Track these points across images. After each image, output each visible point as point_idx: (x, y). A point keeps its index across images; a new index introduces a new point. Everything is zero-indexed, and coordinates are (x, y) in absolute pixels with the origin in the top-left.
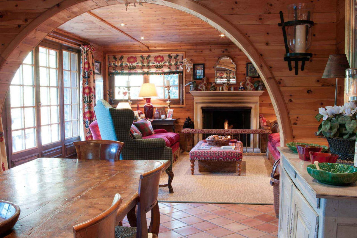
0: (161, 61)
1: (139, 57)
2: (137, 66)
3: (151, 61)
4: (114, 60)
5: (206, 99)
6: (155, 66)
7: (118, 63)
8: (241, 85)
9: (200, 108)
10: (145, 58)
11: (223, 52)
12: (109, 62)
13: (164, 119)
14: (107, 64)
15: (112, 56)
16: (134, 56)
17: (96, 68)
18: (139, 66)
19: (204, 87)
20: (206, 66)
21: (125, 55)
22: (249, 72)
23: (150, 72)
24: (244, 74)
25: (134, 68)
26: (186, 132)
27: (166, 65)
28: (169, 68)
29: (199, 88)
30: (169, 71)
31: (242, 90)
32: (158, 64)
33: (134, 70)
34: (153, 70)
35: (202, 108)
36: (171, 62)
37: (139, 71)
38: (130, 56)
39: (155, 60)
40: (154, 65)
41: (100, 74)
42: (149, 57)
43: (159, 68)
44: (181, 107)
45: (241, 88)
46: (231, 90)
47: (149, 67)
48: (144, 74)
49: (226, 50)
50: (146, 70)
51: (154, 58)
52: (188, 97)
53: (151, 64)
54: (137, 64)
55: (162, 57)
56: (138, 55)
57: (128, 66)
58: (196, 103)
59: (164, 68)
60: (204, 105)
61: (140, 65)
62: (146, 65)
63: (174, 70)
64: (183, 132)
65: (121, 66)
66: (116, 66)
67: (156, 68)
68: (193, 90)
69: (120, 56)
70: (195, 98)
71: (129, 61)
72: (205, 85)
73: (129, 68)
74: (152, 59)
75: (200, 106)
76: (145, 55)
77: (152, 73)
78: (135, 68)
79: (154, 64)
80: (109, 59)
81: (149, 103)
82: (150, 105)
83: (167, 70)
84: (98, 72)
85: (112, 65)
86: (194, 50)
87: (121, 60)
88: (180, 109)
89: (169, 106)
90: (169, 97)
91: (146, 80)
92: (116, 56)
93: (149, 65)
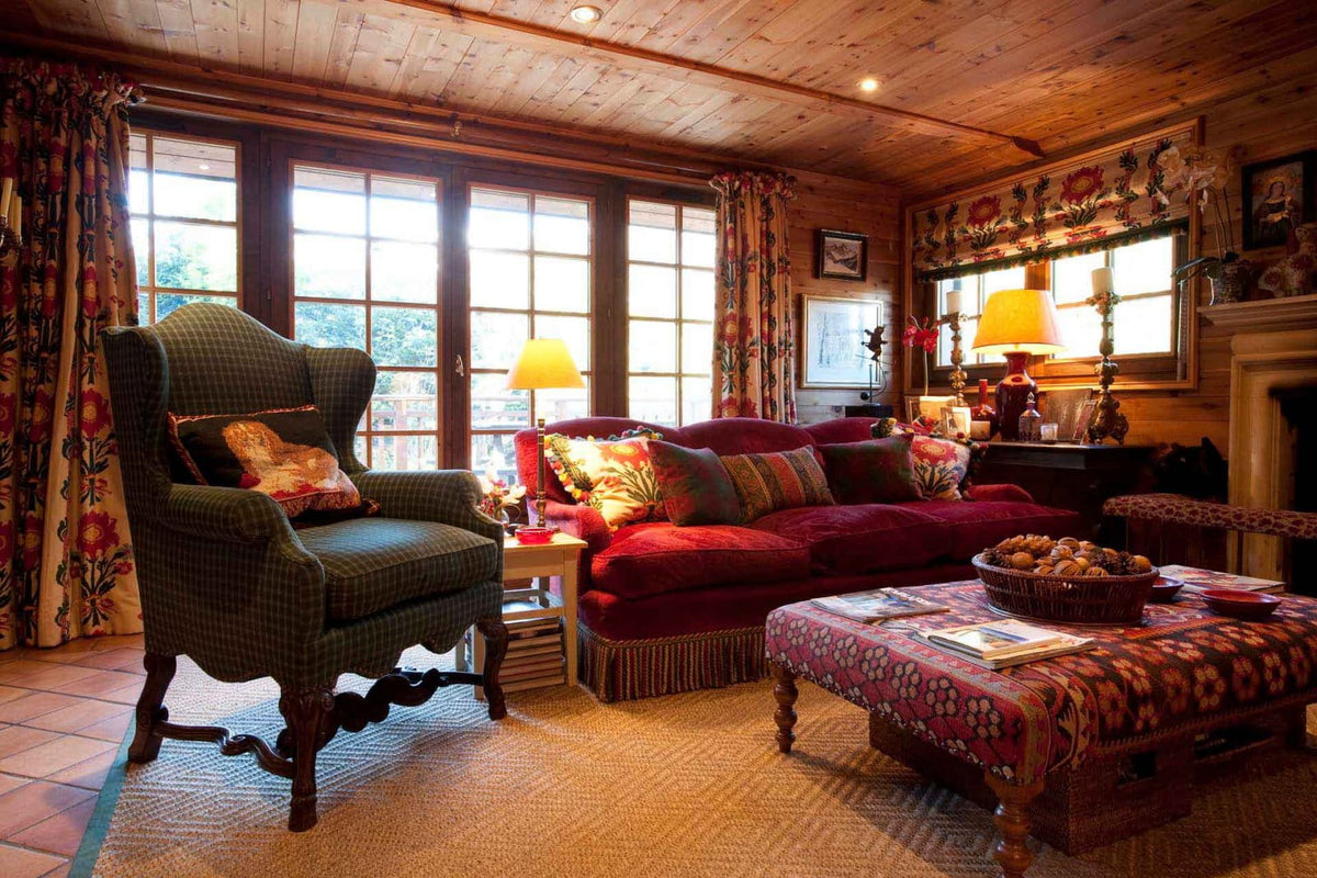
0: (1089, 192)
1: (1007, 194)
2: (1001, 231)
3: (1049, 198)
4: (929, 226)
6: (1065, 216)
7: (939, 233)
10: (1030, 193)
12: (915, 233)
13: (1053, 442)
14: (909, 242)
15: (924, 212)
16: (990, 194)
17: (837, 257)
18: (1007, 229)
19: (1295, 278)
21: (960, 198)
23: (1049, 246)
25: (990, 240)
26: (1124, 510)
27: (1111, 203)
28: (1123, 216)
29: (1263, 285)
30: (1127, 229)
32: (1077, 208)
33: (989, 249)
34: (1057, 237)
35: (1275, 392)
36: (1131, 183)
37: (1010, 251)
38: (977, 198)
39: (1069, 193)
40: (1060, 212)
41: (863, 278)
42: (1043, 184)
43: (1079, 223)
44: (1174, 393)
47: (1041, 227)
48: (1022, 259)
50: (1031, 242)
51: (1063, 183)
52: (1210, 340)
53: (1048, 215)
54: (997, 224)
55: (1092, 173)
56: (1004, 189)
57: (971, 238)
58: (1248, 367)
59: (1099, 220)
60: (1290, 377)
61: (1009, 224)
62: (1029, 220)
63: (1147, 222)
64: (1112, 510)
65: (950, 241)
66: (936, 245)
67: (1068, 224)
68: (1222, 302)
69: (947, 206)
70: (1237, 342)
71: (974, 220)
72: (1298, 264)
73: (974, 247)
74: (1054, 190)
75: (1261, 382)
76: (1030, 180)
77: (1057, 253)
78: (991, 242)
79: (1061, 208)
80: (915, 223)
81: (1018, 375)
82: (1020, 380)
83: (1113, 227)
84: (853, 272)
85: (924, 242)
86: (1256, 94)
87: (950, 219)
88: (1169, 401)
89: (1106, 387)
90: (1107, 347)
91: (1037, 282)
92: (936, 209)
93: (1043, 220)
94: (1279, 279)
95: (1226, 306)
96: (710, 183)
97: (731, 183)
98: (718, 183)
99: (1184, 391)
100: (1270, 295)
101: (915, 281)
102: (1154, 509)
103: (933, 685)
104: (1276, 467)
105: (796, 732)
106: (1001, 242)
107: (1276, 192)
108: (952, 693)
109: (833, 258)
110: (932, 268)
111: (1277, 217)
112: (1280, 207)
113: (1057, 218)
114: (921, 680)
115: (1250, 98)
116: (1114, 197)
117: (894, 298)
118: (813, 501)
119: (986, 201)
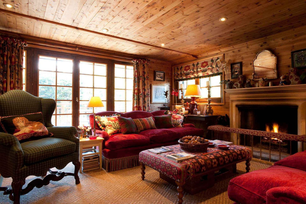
0: (206, 66)
2: (190, 72)
3: (199, 67)
4: (177, 70)
5: (241, 97)
6: (202, 70)
7: (179, 72)
8: (282, 79)
9: (235, 106)
10: (195, 65)
11: (261, 46)
12: (174, 71)
13: (199, 115)
14: (173, 74)
15: (176, 68)
16: (188, 65)
17: (159, 76)
19: (239, 85)
20: (243, 64)
21: (183, 65)
22: (296, 62)
24: (289, 66)
25: (188, 74)
26: (211, 129)
28: (211, 71)
29: (234, 86)
30: (212, 73)
31: (282, 85)
32: (204, 69)
33: (188, 76)
34: (201, 74)
35: (237, 106)
36: (213, 65)
37: (192, 76)
38: (186, 65)
39: (202, 66)
41: (164, 81)
42: (198, 64)
43: (204, 72)
44: (221, 105)
45: (281, 82)
46: (268, 85)
47: (198, 72)
48: (194, 78)
49: (265, 43)
50: (196, 75)
52: (226, 96)
53: (199, 70)
54: (190, 71)
55: (206, 62)
56: (191, 64)
57: (185, 73)
58: (232, 101)
59: (208, 71)
60: (239, 103)
61: (192, 71)
62: (195, 70)
63: (216, 72)
64: (209, 129)
65: (181, 73)
66: (178, 74)
67: (202, 72)
68: (228, 89)
69: (180, 67)
70: (231, 96)
71: (185, 70)
72: (240, 82)
73: (186, 75)
74: (200, 65)
75: (234, 104)
76: (195, 63)
77: (200, 77)
79: (201, 69)
80: (174, 70)
81: (193, 101)
82: (194, 102)
83: (210, 73)
84: (162, 79)
85: (176, 74)
86: (232, 51)
87: (181, 69)
88: (220, 107)
89: (209, 104)
90: (209, 96)
91: (197, 83)
92: (178, 67)
93: (198, 71)
94: (237, 85)
95: (228, 90)
96: (132, 61)
97: (136, 61)
98: (133, 61)
99: (222, 105)
100: (235, 88)
101: (174, 81)
102: (216, 128)
103: (167, 165)
104: (237, 120)
105: (145, 176)
106: (191, 74)
107: (236, 69)
108: (170, 167)
109: (158, 76)
110: (178, 79)
111: (236, 73)
112: (237, 72)
113: (200, 70)
114: (165, 164)
115: (231, 51)
116: (210, 67)
117: (170, 85)
118: (152, 128)
119: (187, 66)
